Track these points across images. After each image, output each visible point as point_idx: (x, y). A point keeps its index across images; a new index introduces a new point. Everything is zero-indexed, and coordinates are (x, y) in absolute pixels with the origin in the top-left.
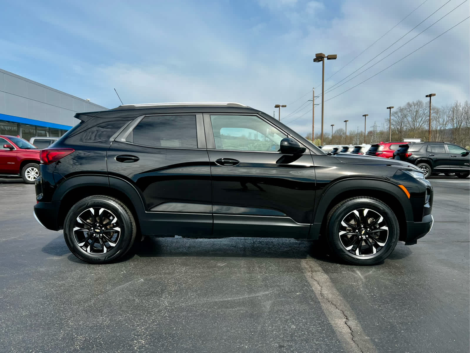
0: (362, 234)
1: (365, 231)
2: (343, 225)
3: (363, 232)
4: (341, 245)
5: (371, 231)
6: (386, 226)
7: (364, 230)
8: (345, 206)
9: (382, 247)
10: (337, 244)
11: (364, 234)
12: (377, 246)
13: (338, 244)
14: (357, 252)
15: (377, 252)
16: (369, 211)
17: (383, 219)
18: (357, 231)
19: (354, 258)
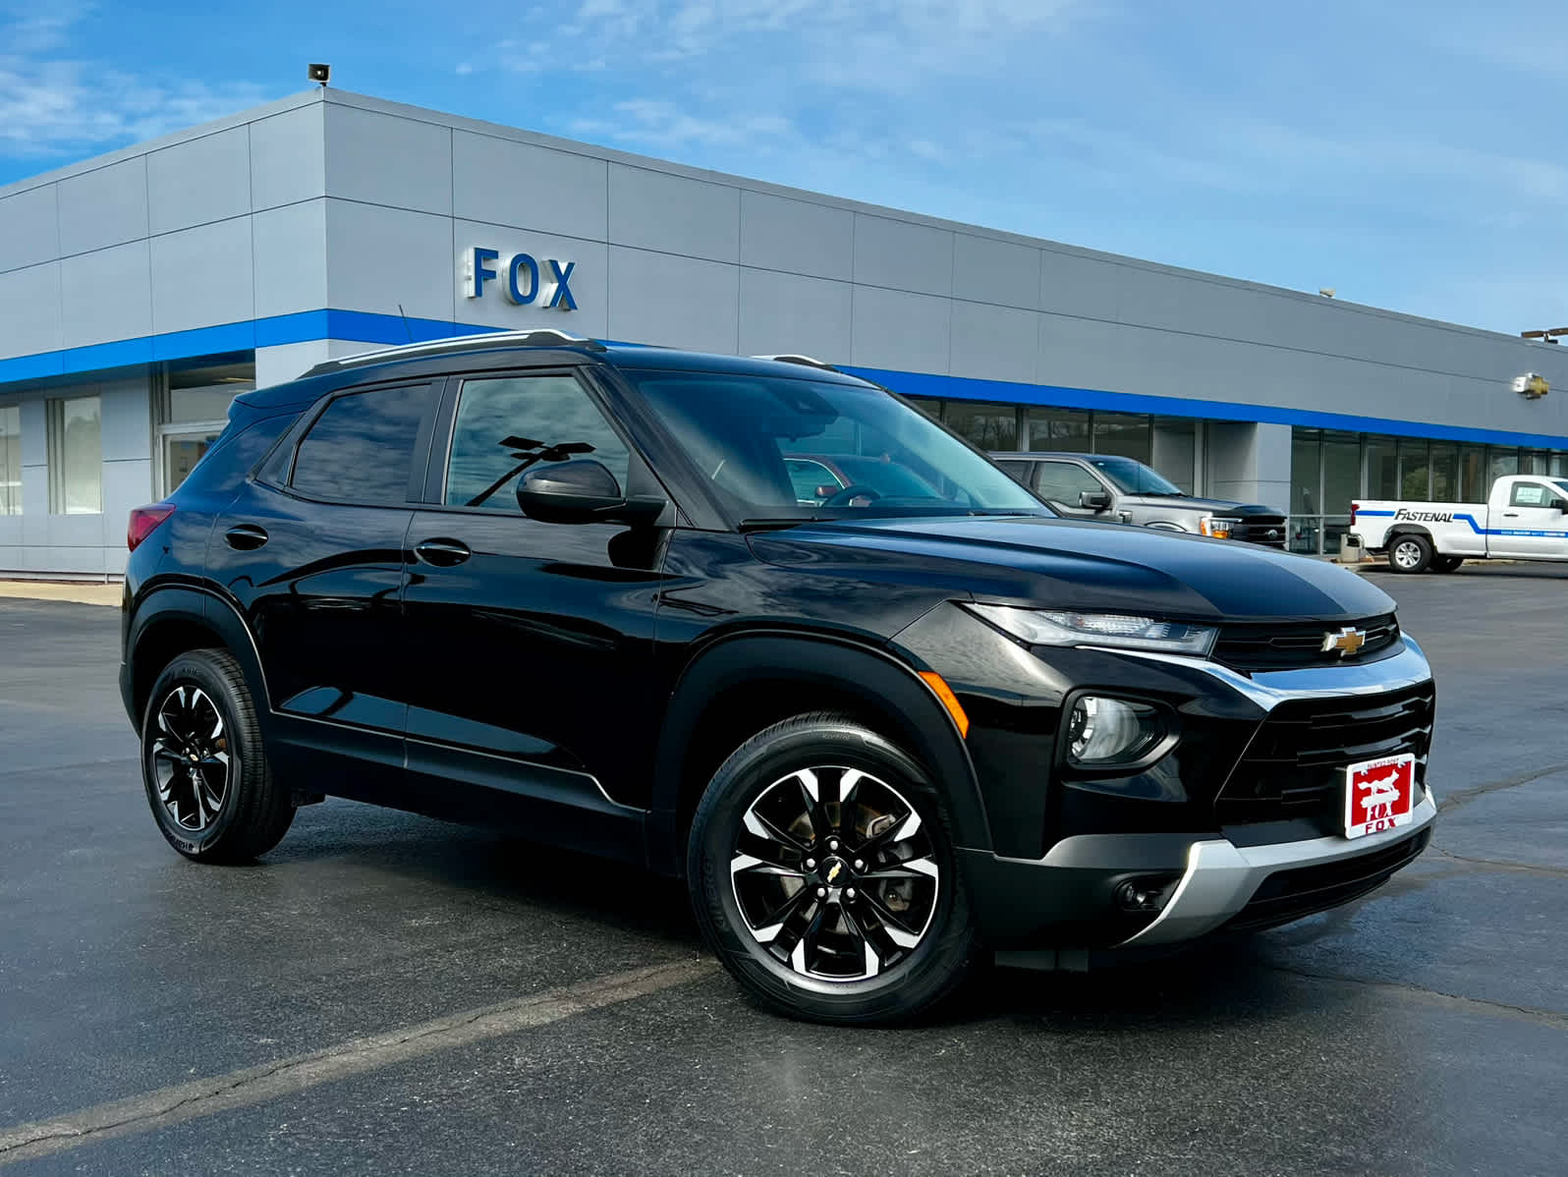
0: (830, 879)
1: (840, 870)
2: (749, 828)
3: (834, 872)
4: (735, 913)
5: (867, 873)
6: (929, 859)
7: (839, 865)
8: (764, 744)
9: (907, 952)
10: (714, 908)
11: (836, 883)
12: (886, 947)
13: (721, 908)
14: (799, 955)
15: (882, 970)
16: (863, 779)
17: (921, 824)
18: (811, 862)
19: (781, 981)
